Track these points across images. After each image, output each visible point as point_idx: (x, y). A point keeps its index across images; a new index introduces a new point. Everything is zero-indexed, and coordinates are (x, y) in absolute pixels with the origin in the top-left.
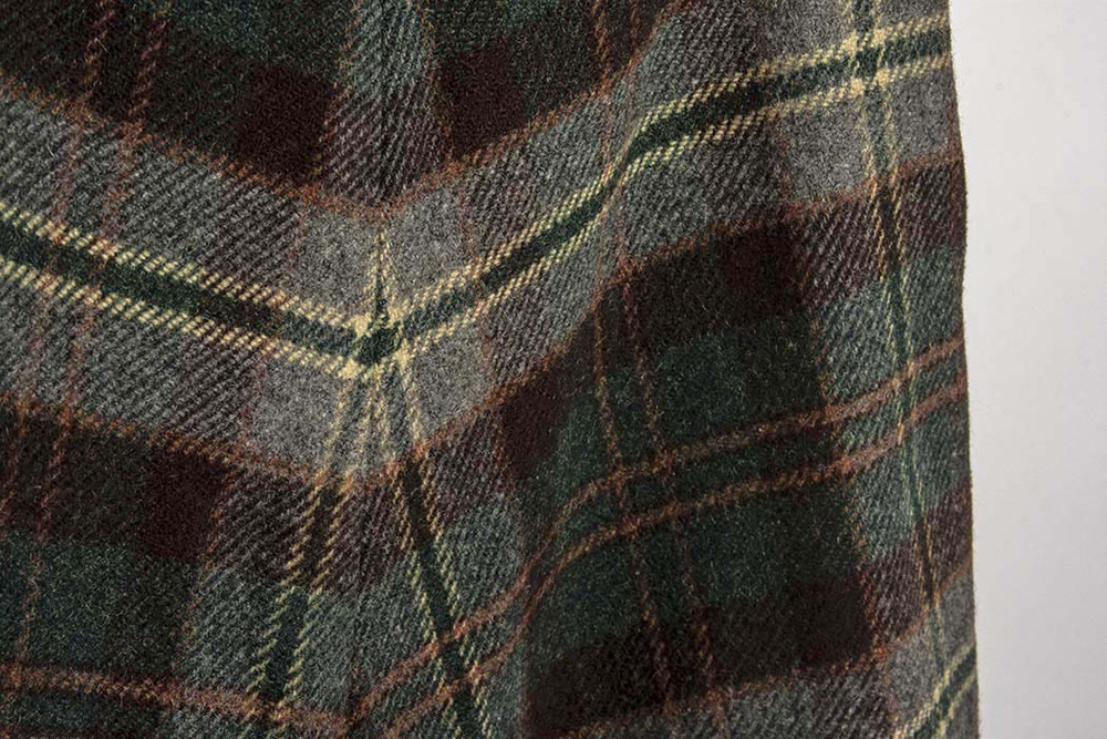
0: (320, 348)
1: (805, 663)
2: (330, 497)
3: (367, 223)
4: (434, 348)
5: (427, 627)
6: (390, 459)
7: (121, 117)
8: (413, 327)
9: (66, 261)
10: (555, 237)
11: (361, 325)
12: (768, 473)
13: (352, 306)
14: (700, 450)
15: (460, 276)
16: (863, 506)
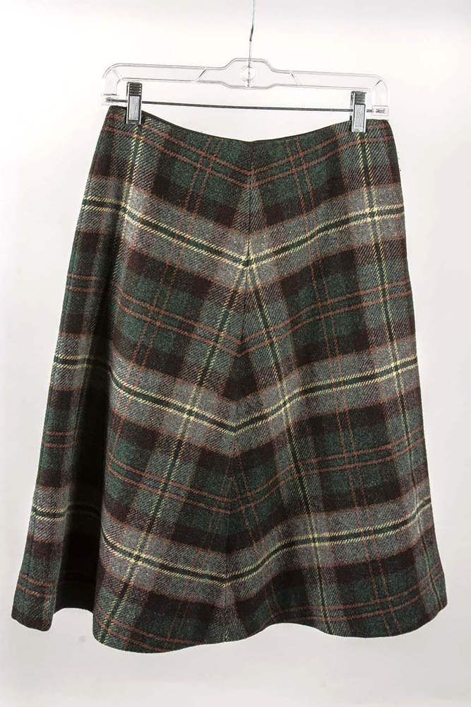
0: (234, 261)
1: (356, 351)
2: (235, 292)
3: (245, 238)
4: (262, 265)
5: (262, 326)
6: (251, 288)
7: (192, 212)
8: (257, 260)
9: (179, 237)
10: (293, 246)
11: (243, 258)
12: (349, 306)
13: (242, 253)
14: (336, 300)
15: (267, 251)
16: (368, 314)
